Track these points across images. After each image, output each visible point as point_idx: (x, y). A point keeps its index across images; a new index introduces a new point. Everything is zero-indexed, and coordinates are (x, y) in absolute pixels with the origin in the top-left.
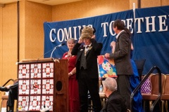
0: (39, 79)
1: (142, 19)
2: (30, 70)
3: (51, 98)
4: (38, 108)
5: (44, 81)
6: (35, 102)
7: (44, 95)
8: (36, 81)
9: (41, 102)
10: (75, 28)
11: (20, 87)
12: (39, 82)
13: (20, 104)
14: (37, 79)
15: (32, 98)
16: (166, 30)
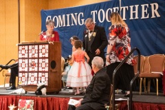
0: (36, 58)
1: (127, 7)
2: (28, 50)
3: (47, 75)
4: (35, 83)
5: (41, 61)
6: (32, 79)
7: (41, 72)
8: (33, 60)
9: (38, 77)
11: (20, 65)
12: (36, 61)
13: (20, 79)
14: (34, 58)
15: (30, 74)
16: (148, 17)
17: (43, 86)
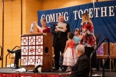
0: (34, 45)
1: (99, 8)
2: (28, 40)
3: (42, 58)
4: (33, 64)
5: (37, 47)
6: (31, 60)
7: (37, 55)
8: (32, 47)
9: (35, 60)
10: (57, 14)
11: (22, 50)
12: (34, 47)
13: (22, 61)
14: (33, 45)
15: (30, 57)
16: (114, 15)
17: (39, 66)
